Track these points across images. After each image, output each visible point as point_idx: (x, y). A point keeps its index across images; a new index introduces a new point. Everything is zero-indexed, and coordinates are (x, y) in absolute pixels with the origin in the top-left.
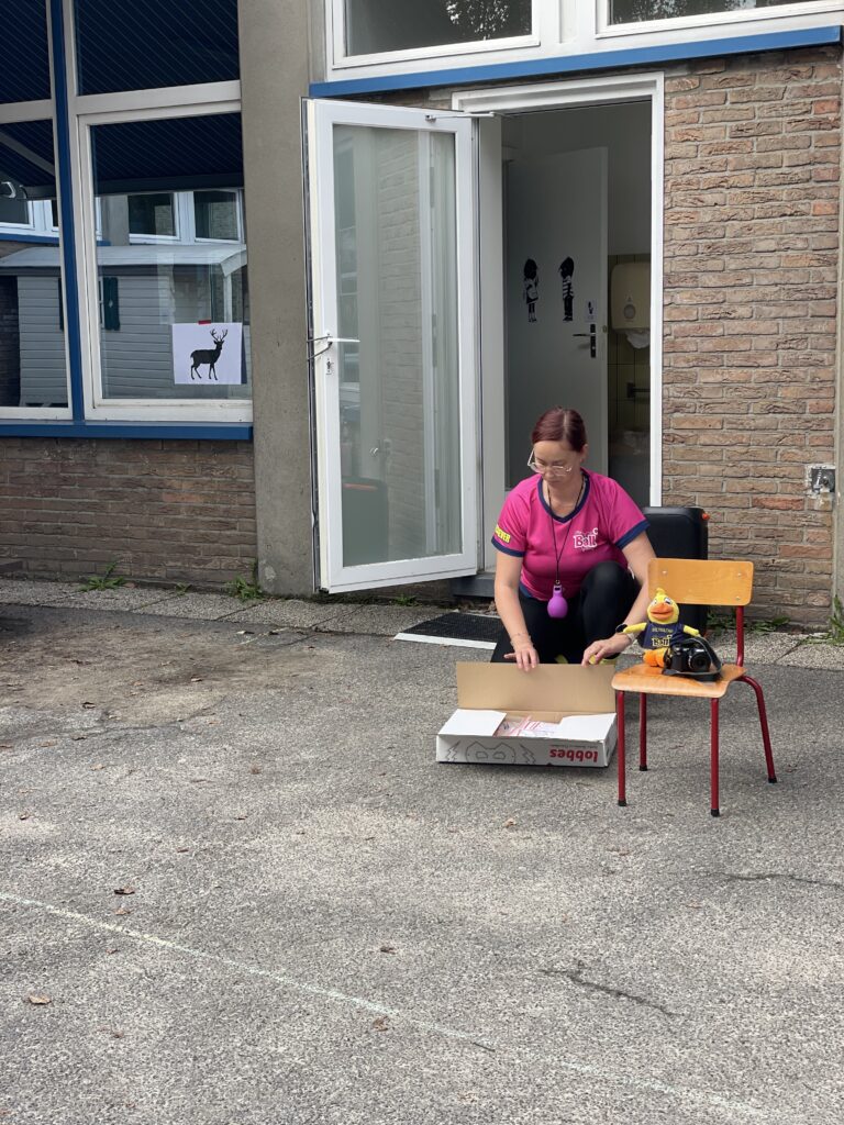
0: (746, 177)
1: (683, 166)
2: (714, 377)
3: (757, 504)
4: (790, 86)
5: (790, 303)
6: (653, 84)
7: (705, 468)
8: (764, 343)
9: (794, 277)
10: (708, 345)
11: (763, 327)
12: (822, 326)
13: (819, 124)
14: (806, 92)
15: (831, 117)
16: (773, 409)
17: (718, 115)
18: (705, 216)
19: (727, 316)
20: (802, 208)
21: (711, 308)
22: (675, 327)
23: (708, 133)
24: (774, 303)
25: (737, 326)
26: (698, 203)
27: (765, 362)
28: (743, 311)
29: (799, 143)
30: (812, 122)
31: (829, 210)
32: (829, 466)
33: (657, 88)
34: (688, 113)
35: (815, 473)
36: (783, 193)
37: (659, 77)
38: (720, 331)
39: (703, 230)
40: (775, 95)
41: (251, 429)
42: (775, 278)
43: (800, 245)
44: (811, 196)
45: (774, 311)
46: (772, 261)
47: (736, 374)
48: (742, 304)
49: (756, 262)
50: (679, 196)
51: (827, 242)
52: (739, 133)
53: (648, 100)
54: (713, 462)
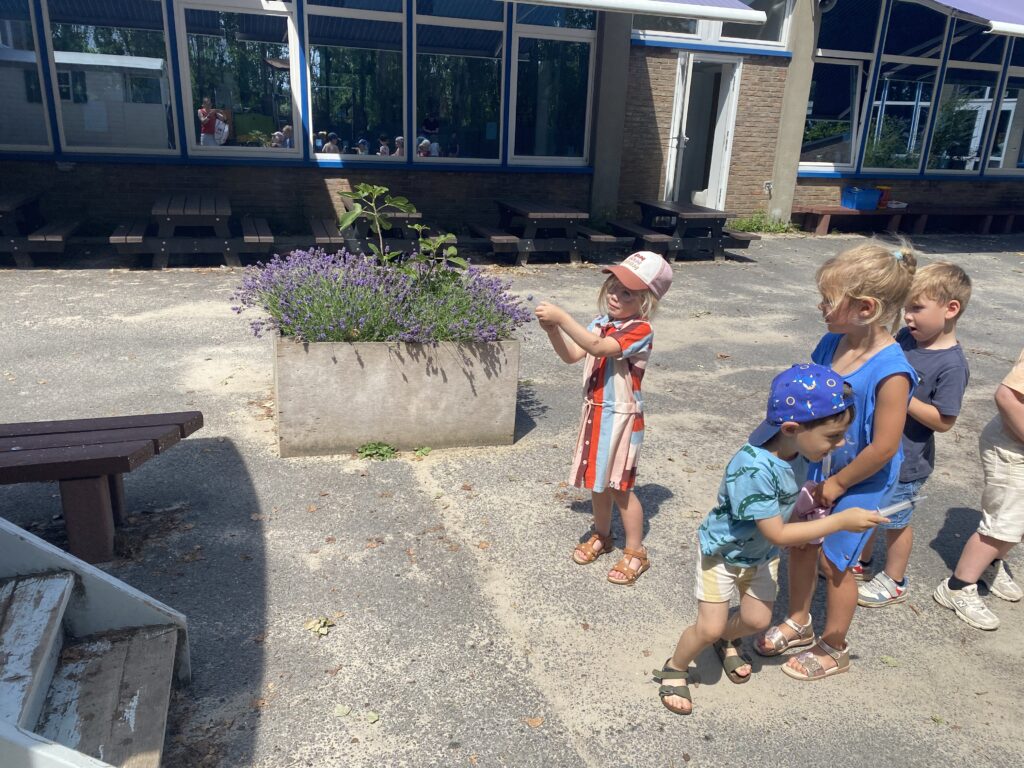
0: (760, 93)
1: (745, 87)
2: (745, 155)
3: (751, 193)
4: (775, 67)
5: (766, 133)
6: (738, 60)
7: (739, 182)
8: (759, 144)
9: (768, 125)
10: (744, 144)
11: (760, 139)
12: (774, 140)
13: (780, 80)
14: (778, 70)
15: (783, 79)
16: (759, 165)
17: (755, 73)
18: (749, 104)
20: (773, 105)
23: (752, 79)
24: (763, 132)
25: (753, 139)
27: (759, 150)
29: (775, 85)
31: (780, 106)
32: (770, 182)
33: (741, 62)
34: (748, 71)
35: (766, 184)
36: (769, 99)
37: (741, 58)
40: (770, 70)
42: (764, 125)
43: (771, 116)
44: (776, 102)
47: (751, 153)
48: (755, 132)
49: (760, 120)
51: (778, 115)
54: (741, 181)
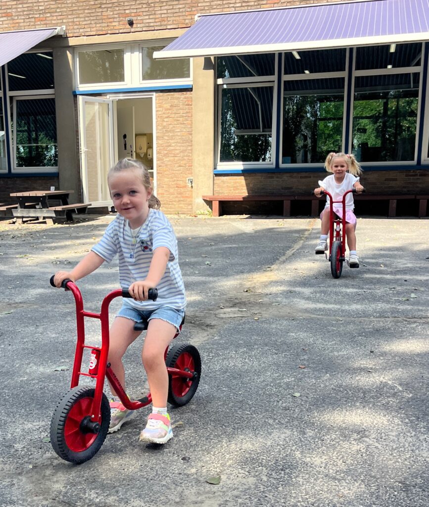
0: (173, 115)
1: (160, 113)
2: (168, 159)
3: (177, 187)
4: (182, 96)
5: (182, 143)
6: (153, 95)
8: (178, 152)
9: (184, 138)
10: (166, 152)
11: (178, 148)
12: (190, 148)
13: (188, 105)
14: (185, 98)
15: (190, 103)
16: (180, 166)
17: (167, 102)
18: (165, 124)
19: (170, 146)
20: (185, 122)
21: (167, 144)
22: (159, 148)
23: (165, 106)
24: (180, 143)
25: (172, 148)
26: (163, 121)
27: (178, 156)
28: (173, 145)
29: (184, 109)
30: (186, 104)
31: (191, 123)
32: (191, 178)
33: (154, 96)
34: (160, 101)
35: (189, 180)
36: (181, 119)
37: (154, 94)
38: (168, 149)
39: (164, 127)
40: (179, 98)
41: (58, 173)
42: (180, 138)
43: (185, 130)
44: (187, 120)
45: (180, 145)
46: (179, 134)
47: (172, 158)
48: (173, 143)
49: (176, 134)
50: (159, 119)
51: (190, 130)
52: (172, 106)
53: (152, 98)
54: (168, 178)
